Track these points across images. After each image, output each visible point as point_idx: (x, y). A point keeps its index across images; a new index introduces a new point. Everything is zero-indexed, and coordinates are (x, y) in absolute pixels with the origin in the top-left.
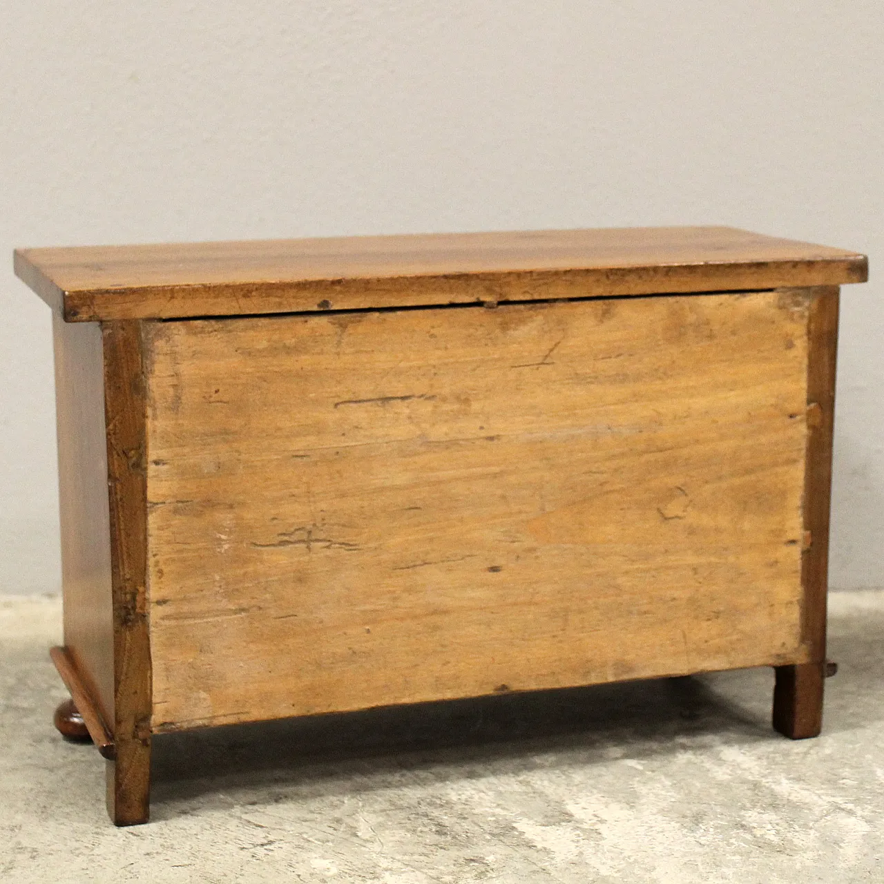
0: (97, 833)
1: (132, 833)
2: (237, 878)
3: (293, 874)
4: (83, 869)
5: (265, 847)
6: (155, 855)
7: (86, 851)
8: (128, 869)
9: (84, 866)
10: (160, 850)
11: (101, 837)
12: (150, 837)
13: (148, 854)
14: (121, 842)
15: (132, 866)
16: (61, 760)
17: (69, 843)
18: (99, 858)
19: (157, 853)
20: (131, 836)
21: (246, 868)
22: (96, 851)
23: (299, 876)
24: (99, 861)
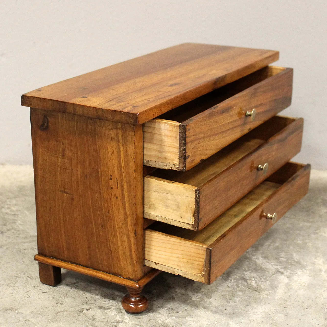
0: (17, 277)
1: (29, 277)
2: (65, 298)
3: (85, 297)
4: (11, 293)
5: (76, 284)
6: (37, 287)
7: (12, 285)
8: (27, 293)
9: (11, 292)
10: (38, 285)
11: (18, 278)
12: (35, 279)
13: (34, 287)
14: (25, 281)
15: (28, 292)
16: (4, 242)
17: (7, 281)
18: (17, 288)
19: (37, 286)
20: (28, 278)
21: (68, 294)
22: (16, 285)
23: (87, 298)
24: (17, 290)
